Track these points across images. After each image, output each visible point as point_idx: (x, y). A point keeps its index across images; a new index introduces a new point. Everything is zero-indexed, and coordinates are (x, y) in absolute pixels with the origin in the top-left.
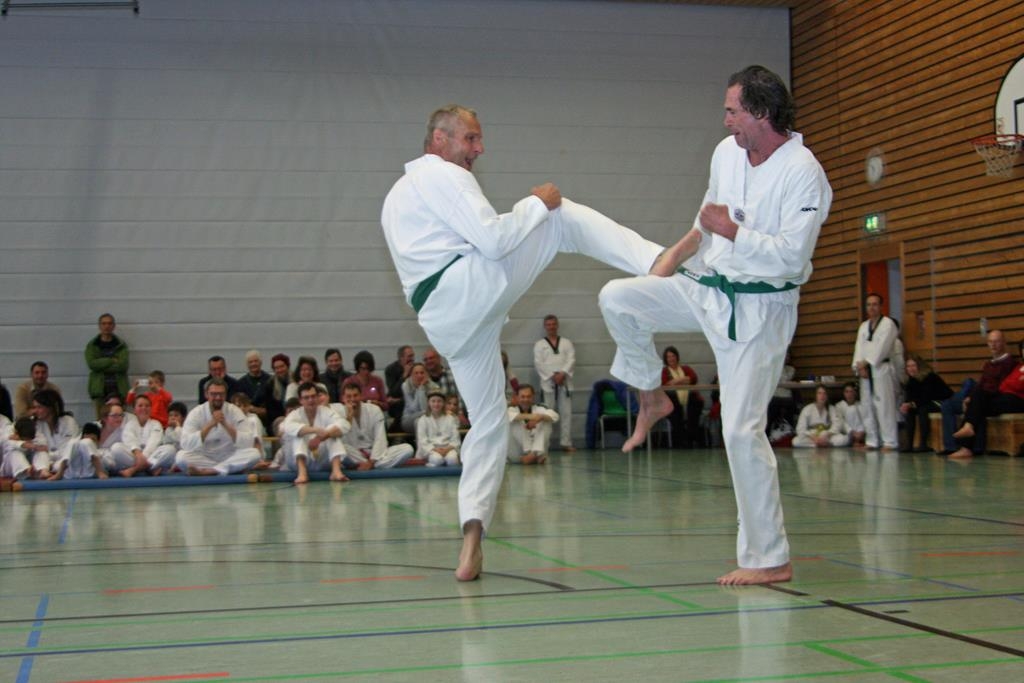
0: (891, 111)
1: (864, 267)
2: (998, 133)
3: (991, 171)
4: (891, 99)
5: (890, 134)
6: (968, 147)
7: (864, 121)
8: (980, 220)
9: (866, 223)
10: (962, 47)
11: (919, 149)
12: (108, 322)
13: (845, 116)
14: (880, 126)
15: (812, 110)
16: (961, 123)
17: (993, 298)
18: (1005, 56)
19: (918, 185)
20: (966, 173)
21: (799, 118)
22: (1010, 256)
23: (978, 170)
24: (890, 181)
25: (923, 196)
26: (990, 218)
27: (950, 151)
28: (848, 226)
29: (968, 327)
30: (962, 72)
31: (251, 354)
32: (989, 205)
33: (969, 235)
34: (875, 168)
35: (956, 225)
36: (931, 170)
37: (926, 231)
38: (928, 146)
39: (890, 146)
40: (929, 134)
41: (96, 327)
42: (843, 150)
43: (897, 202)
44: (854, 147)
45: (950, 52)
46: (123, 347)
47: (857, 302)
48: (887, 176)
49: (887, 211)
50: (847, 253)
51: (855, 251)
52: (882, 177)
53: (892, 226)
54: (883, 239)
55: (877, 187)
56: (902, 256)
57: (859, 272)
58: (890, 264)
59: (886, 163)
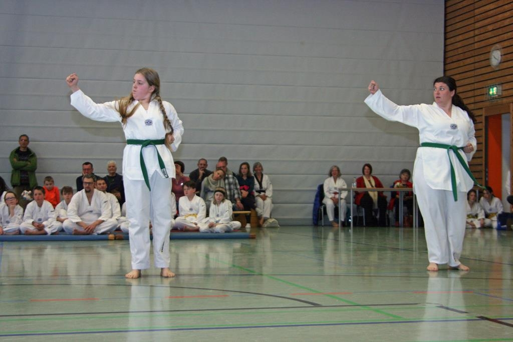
1: (486, 118)
4: (508, 14)
5: (506, 36)
7: (490, 28)
9: (489, 91)
12: (25, 139)
13: (478, 25)
14: (500, 31)
15: (457, 21)
21: (449, 26)
24: (506, 65)
28: (478, 92)
31: (111, 162)
34: (496, 57)
39: (506, 44)
41: (18, 142)
42: (476, 46)
44: (483, 44)
46: (33, 155)
48: (503, 62)
49: (503, 83)
50: (477, 109)
51: (482, 108)
52: (500, 63)
53: (506, 93)
54: (499, 101)
55: (497, 69)
56: (511, 111)
57: (484, 122)
58: (503, 116)
59: (503, 54)
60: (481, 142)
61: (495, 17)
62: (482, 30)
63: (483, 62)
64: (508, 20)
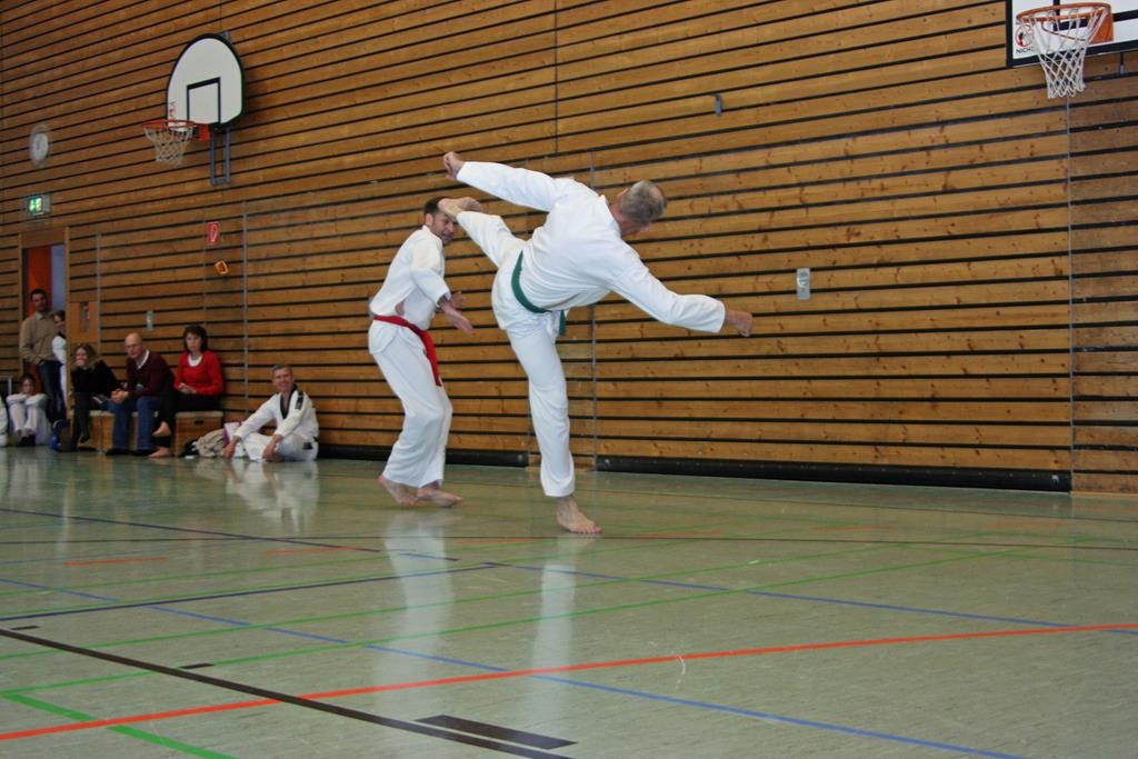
0: (59, 85)
1: (25, 251)
2: (169, 118)
3: (160, 156)
4: (58, 72)
5: (57, 110)
6: (136, 130)
7: (30, 93)
8: (149, 207)
9: (29, 205)
10: (135, 24)
11: (87, 128)
14: (47, 101)
16: (132, 105)
17: (160, 290)
18: (180, 37)
19: (86, 167)
20: (136, 157)
22: (178, 247)
23: (147, 155)
24: (56, 160)
25: (90, 178)
26: (158, 206)
27: (120, 134)
28: (8, 206)
29: (133, 320)
30: (134, 50)
32: (158, 193)
33: (137, 223)
34: (40, 146)
35: (125, 211)
36: (98, 151)
37: (93, 216)
38: (97, 126)
39: (56, 123)
40: (98, 113)
43: (63, 183)
44: (17, 121)
45: (124, 28)
47: (18, 290)
48: (53, 155)
49: (52, 192)
50: (8, 236)
51: (16, 235)
52: (47, 156)
53: (57, 210)
54: (47, 223)
55: (42, 166)
56: (67, 242)
57: (20, 257)
58: (55, 250)
59: (52, 140)
60: (14, 294)
61: (40, 75)
62: (16, 97)
63: (18, 153)
64: (60, 82)
